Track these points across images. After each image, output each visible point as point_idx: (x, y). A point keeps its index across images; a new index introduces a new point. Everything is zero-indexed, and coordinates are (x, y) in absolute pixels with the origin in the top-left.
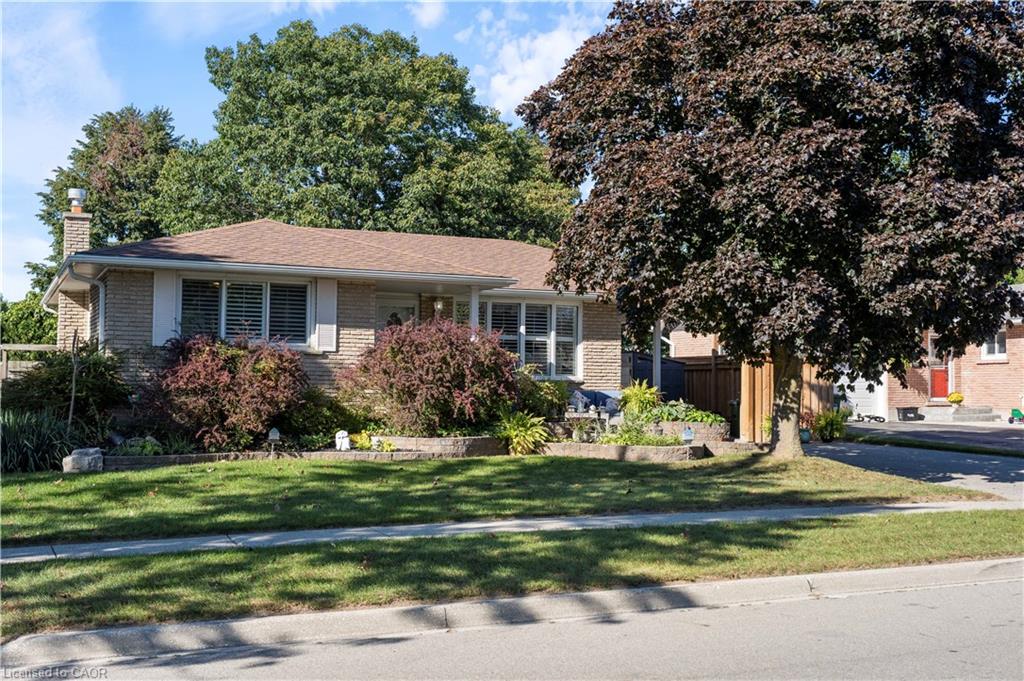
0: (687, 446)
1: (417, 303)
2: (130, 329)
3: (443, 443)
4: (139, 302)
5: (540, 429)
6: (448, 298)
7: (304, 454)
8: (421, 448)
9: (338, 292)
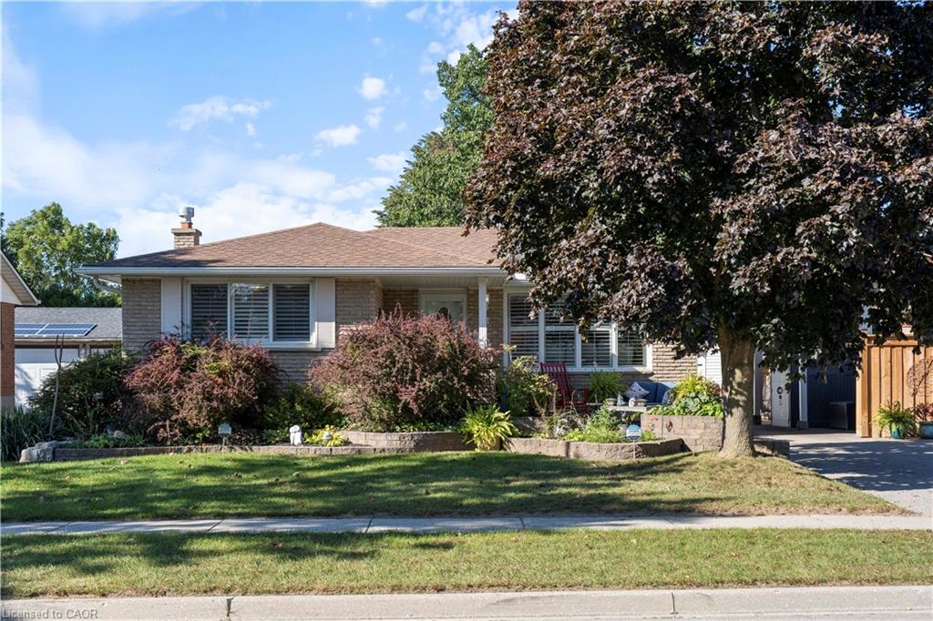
0: (633, 444)
1: (464, 297)
2: (141, 332)
3: (389, 438)
4: (149, 308)
5: (505, 424)
6: (497, 291)
7: (254, 447)
8: (370, 443)
9: (336, 290)
